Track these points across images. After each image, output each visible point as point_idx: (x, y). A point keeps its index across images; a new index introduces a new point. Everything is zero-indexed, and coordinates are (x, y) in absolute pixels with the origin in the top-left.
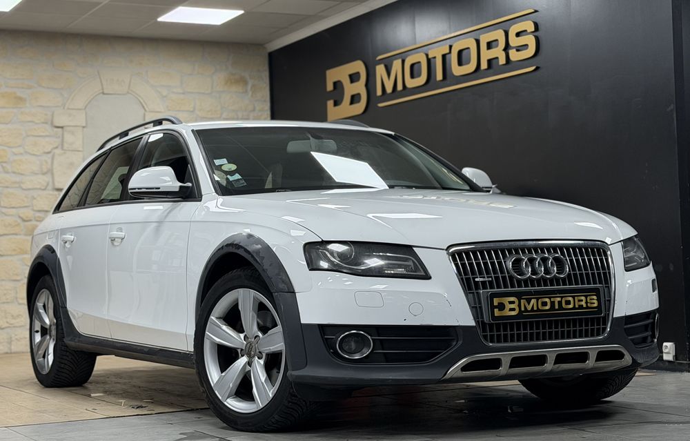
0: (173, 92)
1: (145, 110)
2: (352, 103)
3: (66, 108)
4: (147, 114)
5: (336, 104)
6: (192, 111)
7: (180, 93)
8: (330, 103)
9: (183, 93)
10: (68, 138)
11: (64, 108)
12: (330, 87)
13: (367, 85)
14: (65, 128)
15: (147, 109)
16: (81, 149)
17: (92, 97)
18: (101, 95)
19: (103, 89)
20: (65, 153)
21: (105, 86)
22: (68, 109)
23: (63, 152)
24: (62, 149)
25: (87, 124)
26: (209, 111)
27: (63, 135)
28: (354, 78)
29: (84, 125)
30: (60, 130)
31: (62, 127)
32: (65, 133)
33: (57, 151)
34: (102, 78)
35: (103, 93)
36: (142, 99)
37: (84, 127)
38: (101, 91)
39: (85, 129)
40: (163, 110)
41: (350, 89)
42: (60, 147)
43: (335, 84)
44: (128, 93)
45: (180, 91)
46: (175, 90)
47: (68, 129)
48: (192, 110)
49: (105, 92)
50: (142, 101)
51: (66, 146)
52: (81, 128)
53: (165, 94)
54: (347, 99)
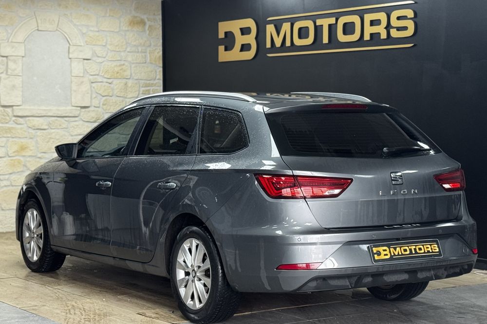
0: (91, 30)
1: (70, 44)
2: (241, 50)
3: (10, 41)
4: (71, 47)
5: (226, 49)
6: (105, 46)
7: (96, 31)
8: (221, 48)
9: (98, 31)
10: (11, 65)
11: (8, 41)
12: (221, 35)
13: (256, 38)
14: (9, 57)
15: (71, 44)
16: (21, 74)
17: (30, 33)
18: (37, 31)
19: (38, 27)
20: (9, 77)
21: (39, 25)
22: (12, 42)
23: (8, 76)
24: (7, 74)
25: (25, 54)
26: (117, 46)
27: (7, 63)
28: (245, 31)
29: (23, 55)
30: (5, 58)
31: (7, 57)
32: (9, 62)
33: (3, 76)
34: (37, 17)
35: (38, 30)
36: (67, 35)
37: (23, 57)
38: (37, 28)
39: (24, 58)
40: (83, 45)
41: (240, 40)
42: (5, 72)
43: (226, 33)
44: (57, 30)
45: (96, 29)
46: (92, 29)
47: (11, 58)
48: (104, 44)
49: (40, 29)
50: (67, 37)
51: (10, 72)
52: (21, 57)
53: (84, 32)
54: (238, 46)
